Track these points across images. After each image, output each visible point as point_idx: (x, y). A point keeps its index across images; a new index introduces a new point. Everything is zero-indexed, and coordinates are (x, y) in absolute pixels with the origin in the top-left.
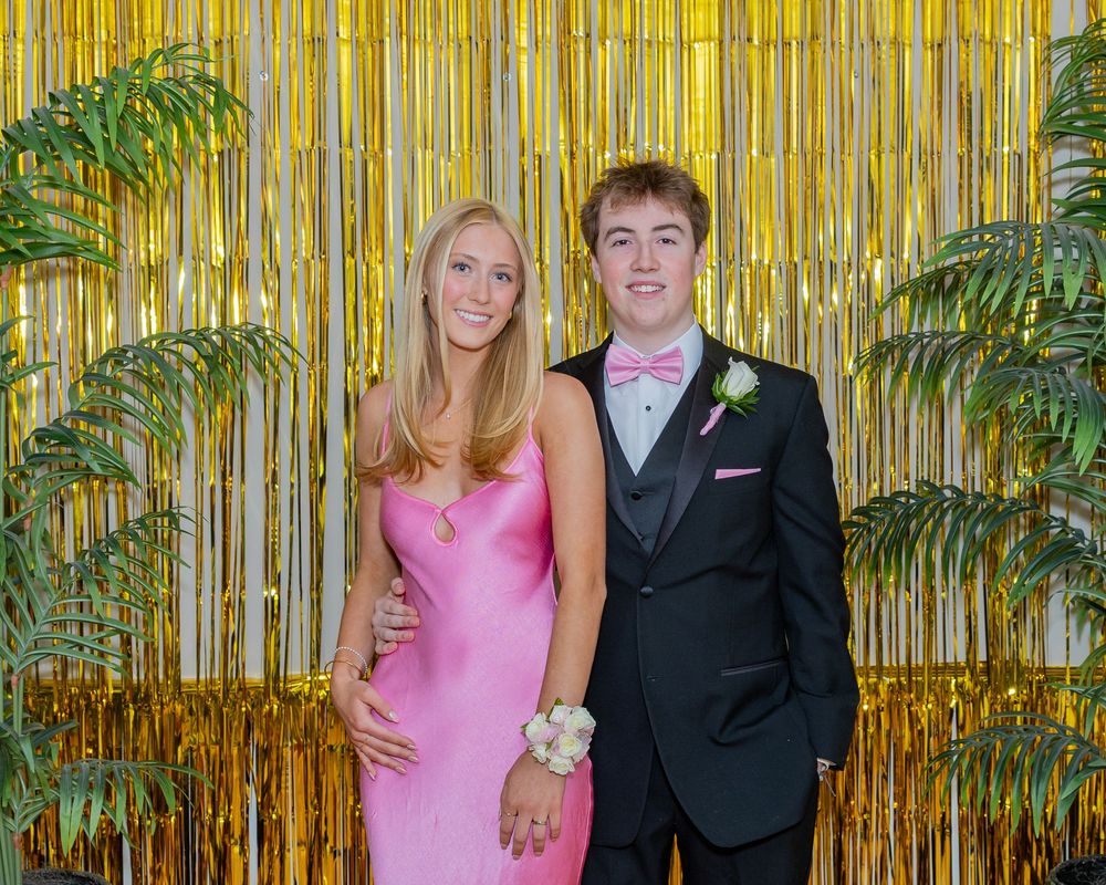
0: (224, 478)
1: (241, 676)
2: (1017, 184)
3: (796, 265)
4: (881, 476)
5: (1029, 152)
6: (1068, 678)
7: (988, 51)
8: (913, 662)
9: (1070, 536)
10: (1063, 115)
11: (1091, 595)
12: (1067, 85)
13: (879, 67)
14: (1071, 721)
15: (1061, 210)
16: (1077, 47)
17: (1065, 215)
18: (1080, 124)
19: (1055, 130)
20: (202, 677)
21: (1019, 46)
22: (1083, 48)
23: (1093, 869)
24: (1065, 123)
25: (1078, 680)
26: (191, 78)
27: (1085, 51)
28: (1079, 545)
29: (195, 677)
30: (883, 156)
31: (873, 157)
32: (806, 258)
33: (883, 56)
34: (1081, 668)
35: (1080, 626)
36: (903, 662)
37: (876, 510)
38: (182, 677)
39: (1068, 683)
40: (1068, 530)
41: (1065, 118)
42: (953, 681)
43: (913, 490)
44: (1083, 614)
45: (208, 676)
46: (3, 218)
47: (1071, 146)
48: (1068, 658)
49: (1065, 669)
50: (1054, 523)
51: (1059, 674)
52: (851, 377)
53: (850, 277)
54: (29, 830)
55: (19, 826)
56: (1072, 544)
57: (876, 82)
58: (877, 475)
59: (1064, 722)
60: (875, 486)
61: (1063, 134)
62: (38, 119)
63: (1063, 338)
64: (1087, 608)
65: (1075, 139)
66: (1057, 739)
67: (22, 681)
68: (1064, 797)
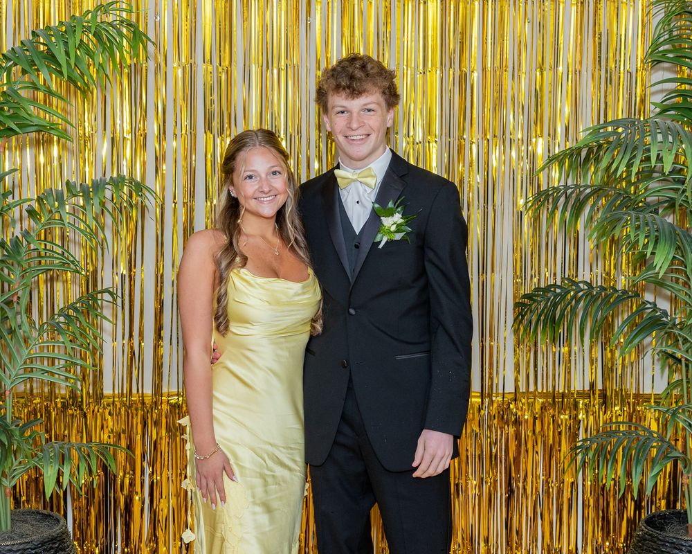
0: (130, 270)
1: (140, 392)
2: (629, 91)
3: (488, 140)
4: (539, 274)
5: (637, 72)
6: (652, 400)
7: (612, 8)
8: (557, 389)
9: (659, 313)
10: (660, 49)
11: (670, 351)
12: (662, 31)
13: (544, 16)
14: (654, 427)
15: (658, 110)
16: (669, 6)
17: (660, 113)
18: (671, 55)
19: (655, 59)
20: (116, 392)
21: (632, 4)
22: (673, 6)
23: (667, 518)
24: (660, 54)
25: (660, 403)
26: (118, 22)
27: (674, 8)
28: (664, 319)
29: (112, 392)
30: (545, 73)
31: (538, 73)
32: (495, 136)
33: (546, 9)
34: (662, 394)
35: (662, 369)
36: (551, 389)
37: (538, 296)
38: (104, 392)
39: (653, 404)
40: (657, 310)
41: (660, 52)
42: (581, 402)
43: (559, 283)
44: (664, 362)
45: (120, 392)
46: (2, 109)
47: (664, 69)
48: (653, 388)
49: (651, 395)
50: (648, 306)
51: (647, 398)
52: (521, 212)
53: (523, 148)
54: (16, 485)
55: (10, 483)
56: (659, 318)
57: (541, 26)
58: (537, 273)
59: (650, 428)
60: (535, 280)
61: (659, 62)
62: (25, 46)
63: (658, 191)
64: (667, 358)
65: (666, 65)
66: (648, 439)
67: (11, 395)
68: (652, 475)
